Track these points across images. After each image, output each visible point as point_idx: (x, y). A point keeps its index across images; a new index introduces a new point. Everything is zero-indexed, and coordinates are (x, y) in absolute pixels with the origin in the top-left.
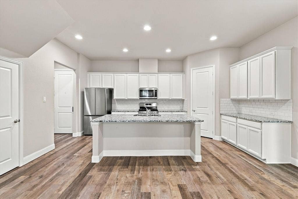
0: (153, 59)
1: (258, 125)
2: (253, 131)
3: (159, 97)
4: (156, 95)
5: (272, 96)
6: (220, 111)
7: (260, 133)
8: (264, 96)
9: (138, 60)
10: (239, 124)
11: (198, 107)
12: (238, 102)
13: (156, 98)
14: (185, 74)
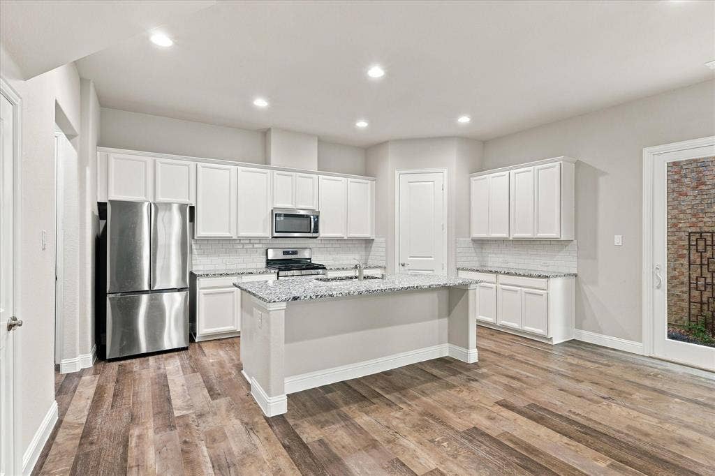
0: (307, 135)
1: (541, 283)
2: (530, 293)
3: (323, 233)
4: (316, 230)
5: (554, 235)
6: (456, 262)
7: (545, 296)
8: (540, 235)
9: (265, 134)
10: (501, 284)
11: (411, 257)
12: (481, 243)
13: (315, 235)
14: (375, 180)
